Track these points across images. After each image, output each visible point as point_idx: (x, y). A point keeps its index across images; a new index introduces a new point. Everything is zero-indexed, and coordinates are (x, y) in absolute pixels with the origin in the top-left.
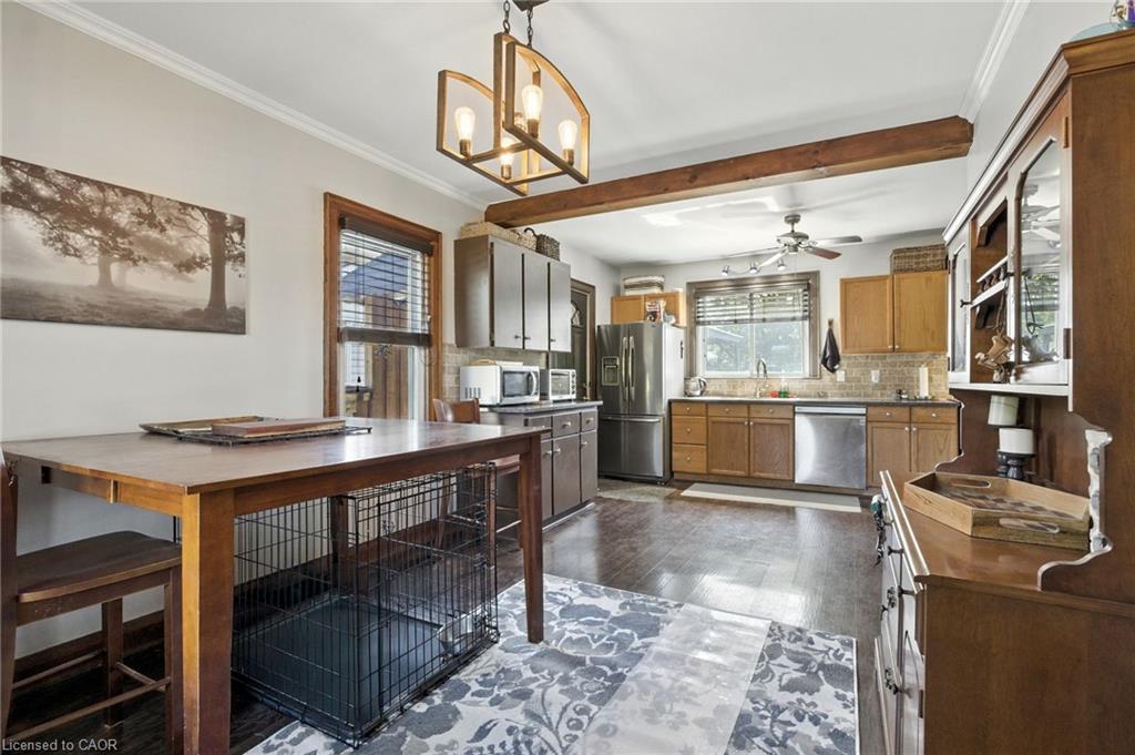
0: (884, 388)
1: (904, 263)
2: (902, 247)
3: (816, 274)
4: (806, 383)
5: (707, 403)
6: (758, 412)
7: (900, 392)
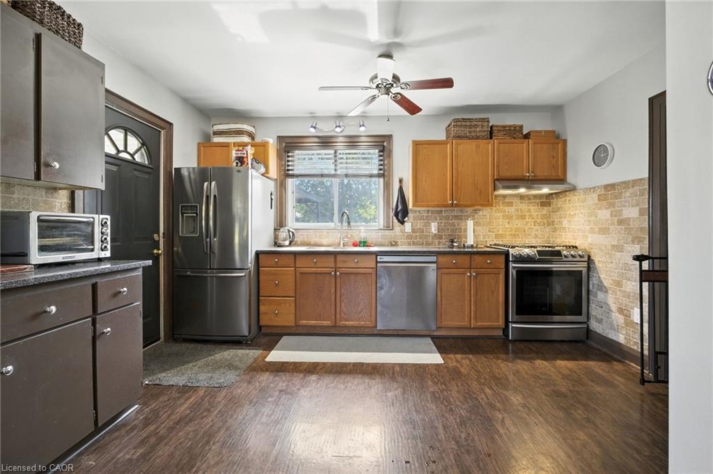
0: (440, 237)
1: (462, 131)
2: (460, 117)
3: (390, 137)
4: (381, 233)
5: (295, 254)
6: (344, 262)
7: (452, 241)
